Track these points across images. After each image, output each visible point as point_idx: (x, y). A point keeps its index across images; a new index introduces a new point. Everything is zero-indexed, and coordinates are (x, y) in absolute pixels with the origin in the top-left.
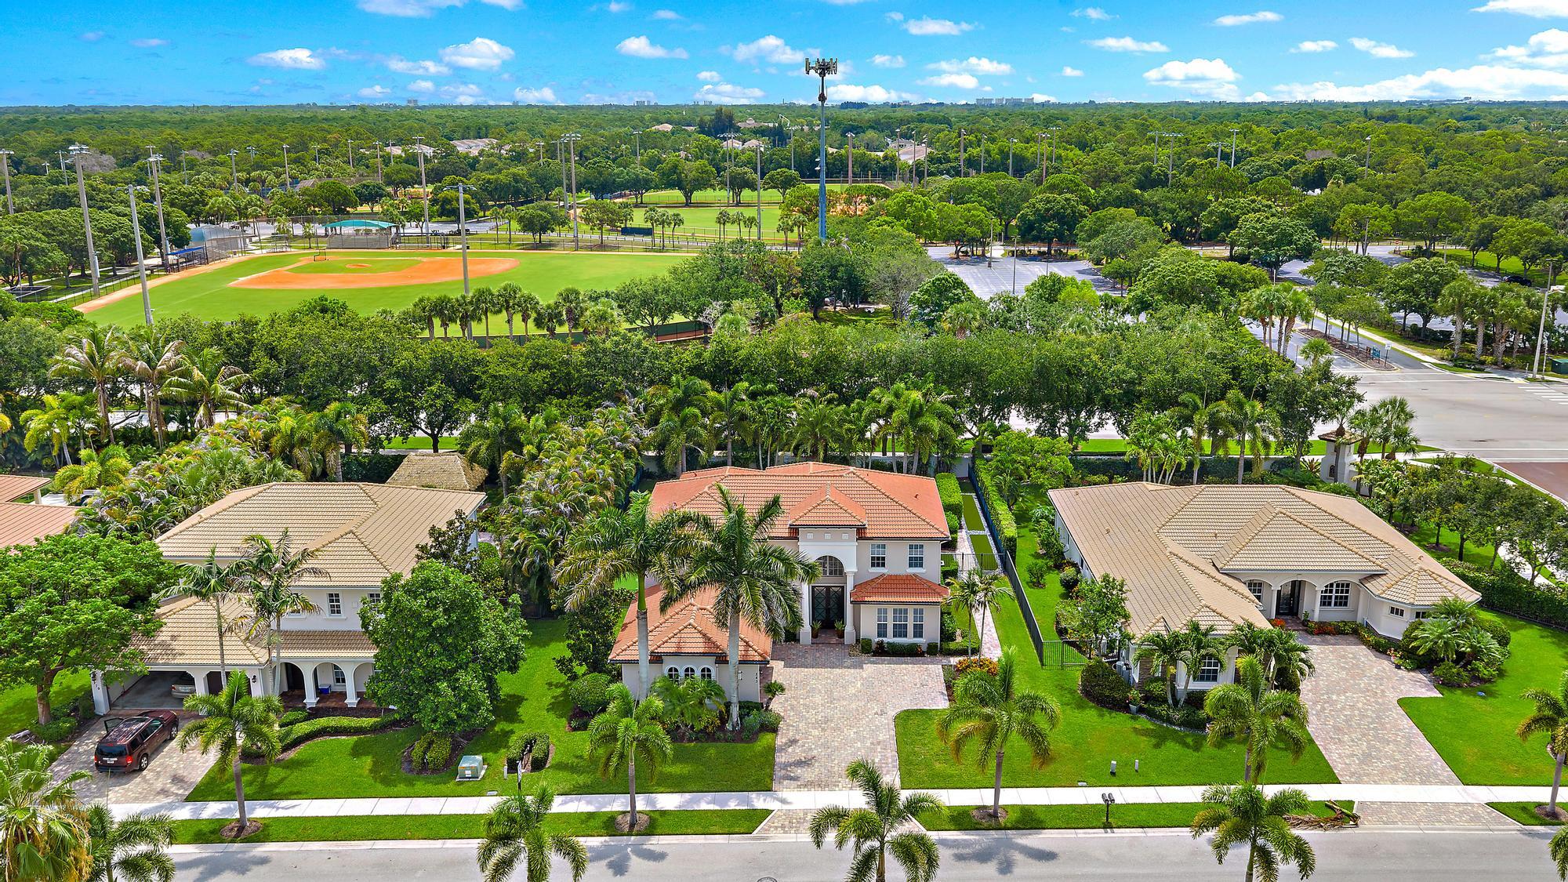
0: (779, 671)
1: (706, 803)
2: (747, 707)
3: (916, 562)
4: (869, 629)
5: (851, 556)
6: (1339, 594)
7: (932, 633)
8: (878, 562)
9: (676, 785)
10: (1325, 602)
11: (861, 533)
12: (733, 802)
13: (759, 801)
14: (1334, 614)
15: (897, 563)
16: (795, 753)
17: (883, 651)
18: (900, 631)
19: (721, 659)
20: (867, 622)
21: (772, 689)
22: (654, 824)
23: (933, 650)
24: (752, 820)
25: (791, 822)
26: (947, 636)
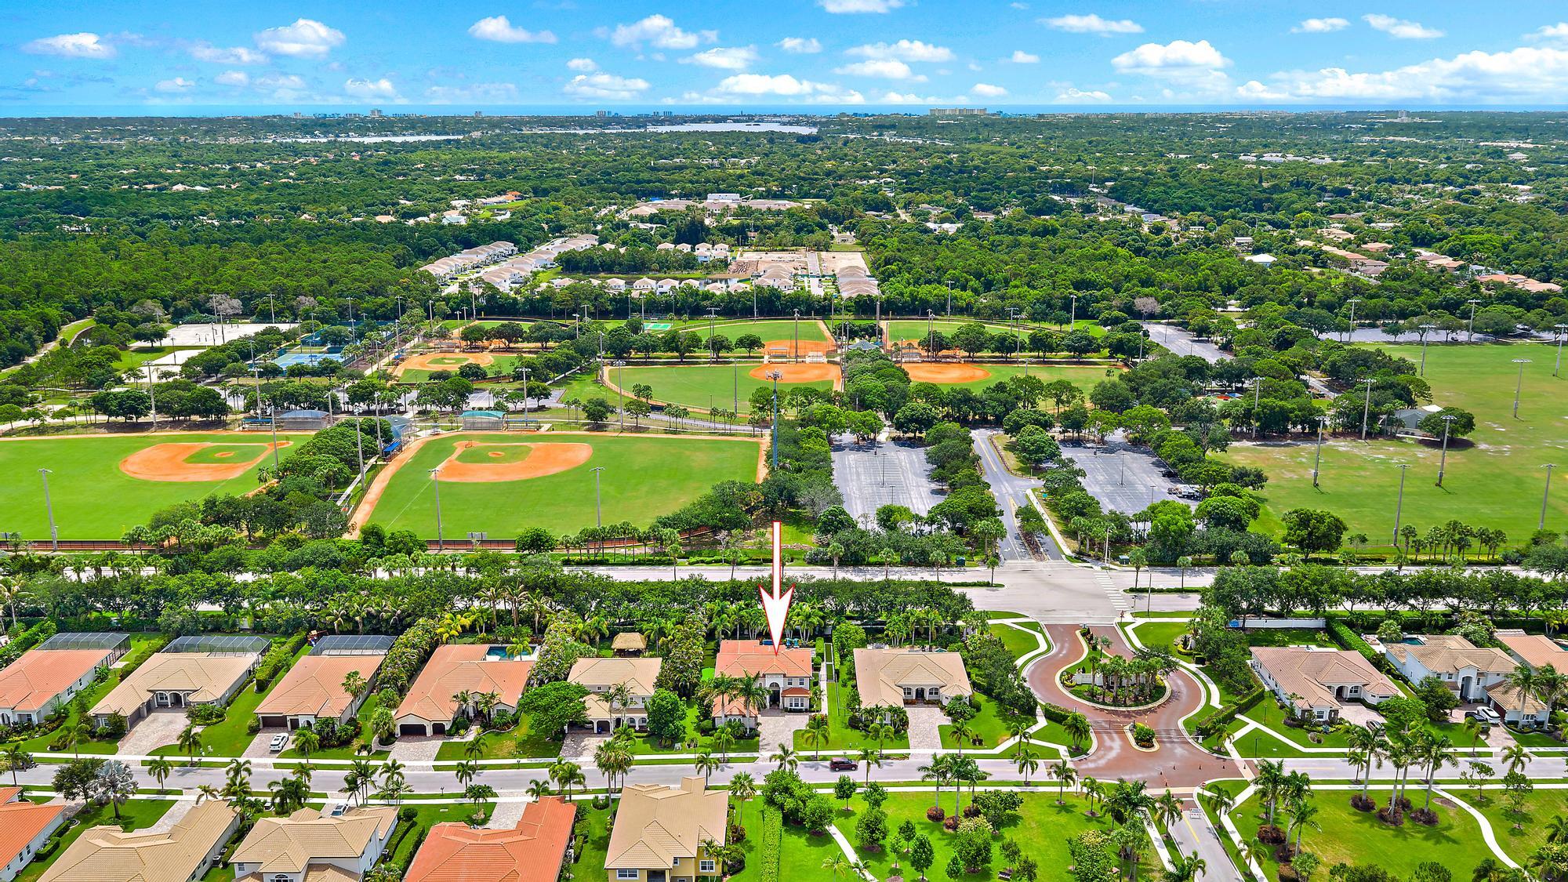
0: (760, 719)
1: (741, 755)
2: (751, 729)
3: (802, 684)
4: (787, 704)
5: (782, 683)
6: (935, 691)
7: (806, 705)
8: (790, 684)
9: (734, 751)
10: (931, 693)
11: (785, 676)
12: (748, 755)
13: (755, 755)
14: (934, 697)
15: (796, 684)
16: (765, 742)
17: (791, 711)
18: (797, 705)
19: (744, 716)
20: (786, 702)
21: (758, 724)
22: (728, 761)
23: (806, 711)
24: (754, 759)
25: (764, 760)
26: (811, 706)
